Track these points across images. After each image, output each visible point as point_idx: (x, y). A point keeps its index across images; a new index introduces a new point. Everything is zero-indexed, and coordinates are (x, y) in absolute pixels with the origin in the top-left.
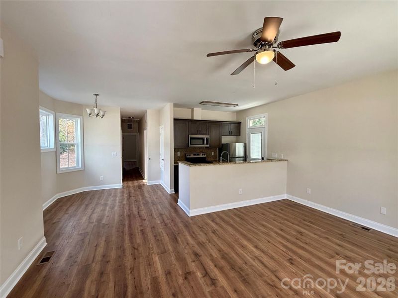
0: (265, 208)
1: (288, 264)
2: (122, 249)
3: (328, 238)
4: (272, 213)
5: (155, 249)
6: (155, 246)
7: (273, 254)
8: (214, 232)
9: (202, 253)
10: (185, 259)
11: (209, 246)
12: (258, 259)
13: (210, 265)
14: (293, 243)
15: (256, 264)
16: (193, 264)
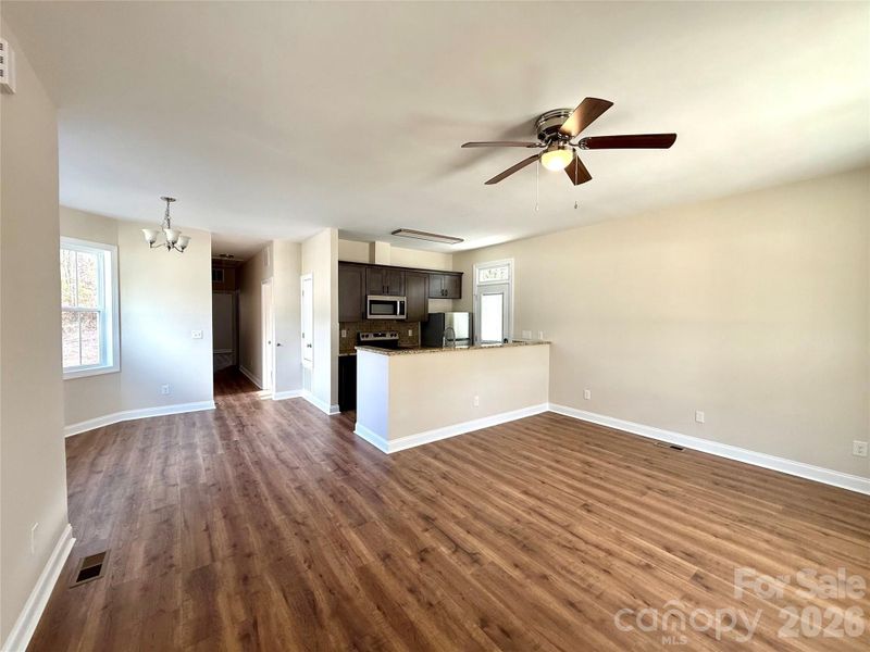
0: (517, 428)
1: (584, 513)
2: (270, 527)
3: (629, 467)
4: (534, 437)
5: (343, 520)
6: (338, 512)
7: (557, 501)
8: (445, 477)
9: (436, 514)
10: (409, 529)
11: (444, 501)
12: (535, 511)
13: (459, 532)
14: (580, 480)
15: (534, 519)
16: (427, 534)
